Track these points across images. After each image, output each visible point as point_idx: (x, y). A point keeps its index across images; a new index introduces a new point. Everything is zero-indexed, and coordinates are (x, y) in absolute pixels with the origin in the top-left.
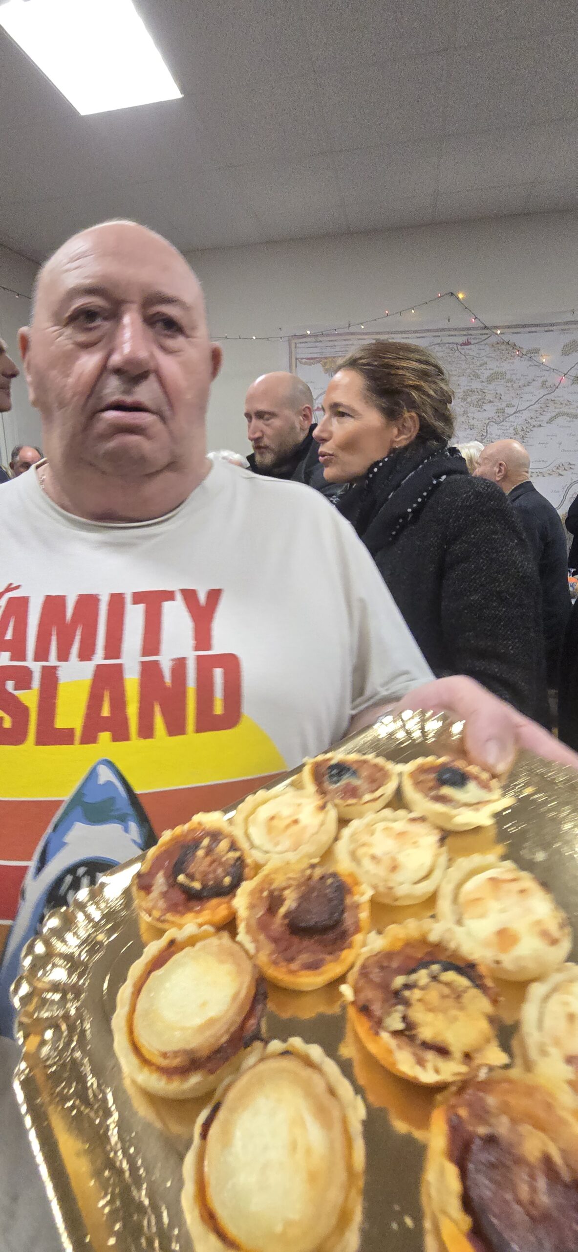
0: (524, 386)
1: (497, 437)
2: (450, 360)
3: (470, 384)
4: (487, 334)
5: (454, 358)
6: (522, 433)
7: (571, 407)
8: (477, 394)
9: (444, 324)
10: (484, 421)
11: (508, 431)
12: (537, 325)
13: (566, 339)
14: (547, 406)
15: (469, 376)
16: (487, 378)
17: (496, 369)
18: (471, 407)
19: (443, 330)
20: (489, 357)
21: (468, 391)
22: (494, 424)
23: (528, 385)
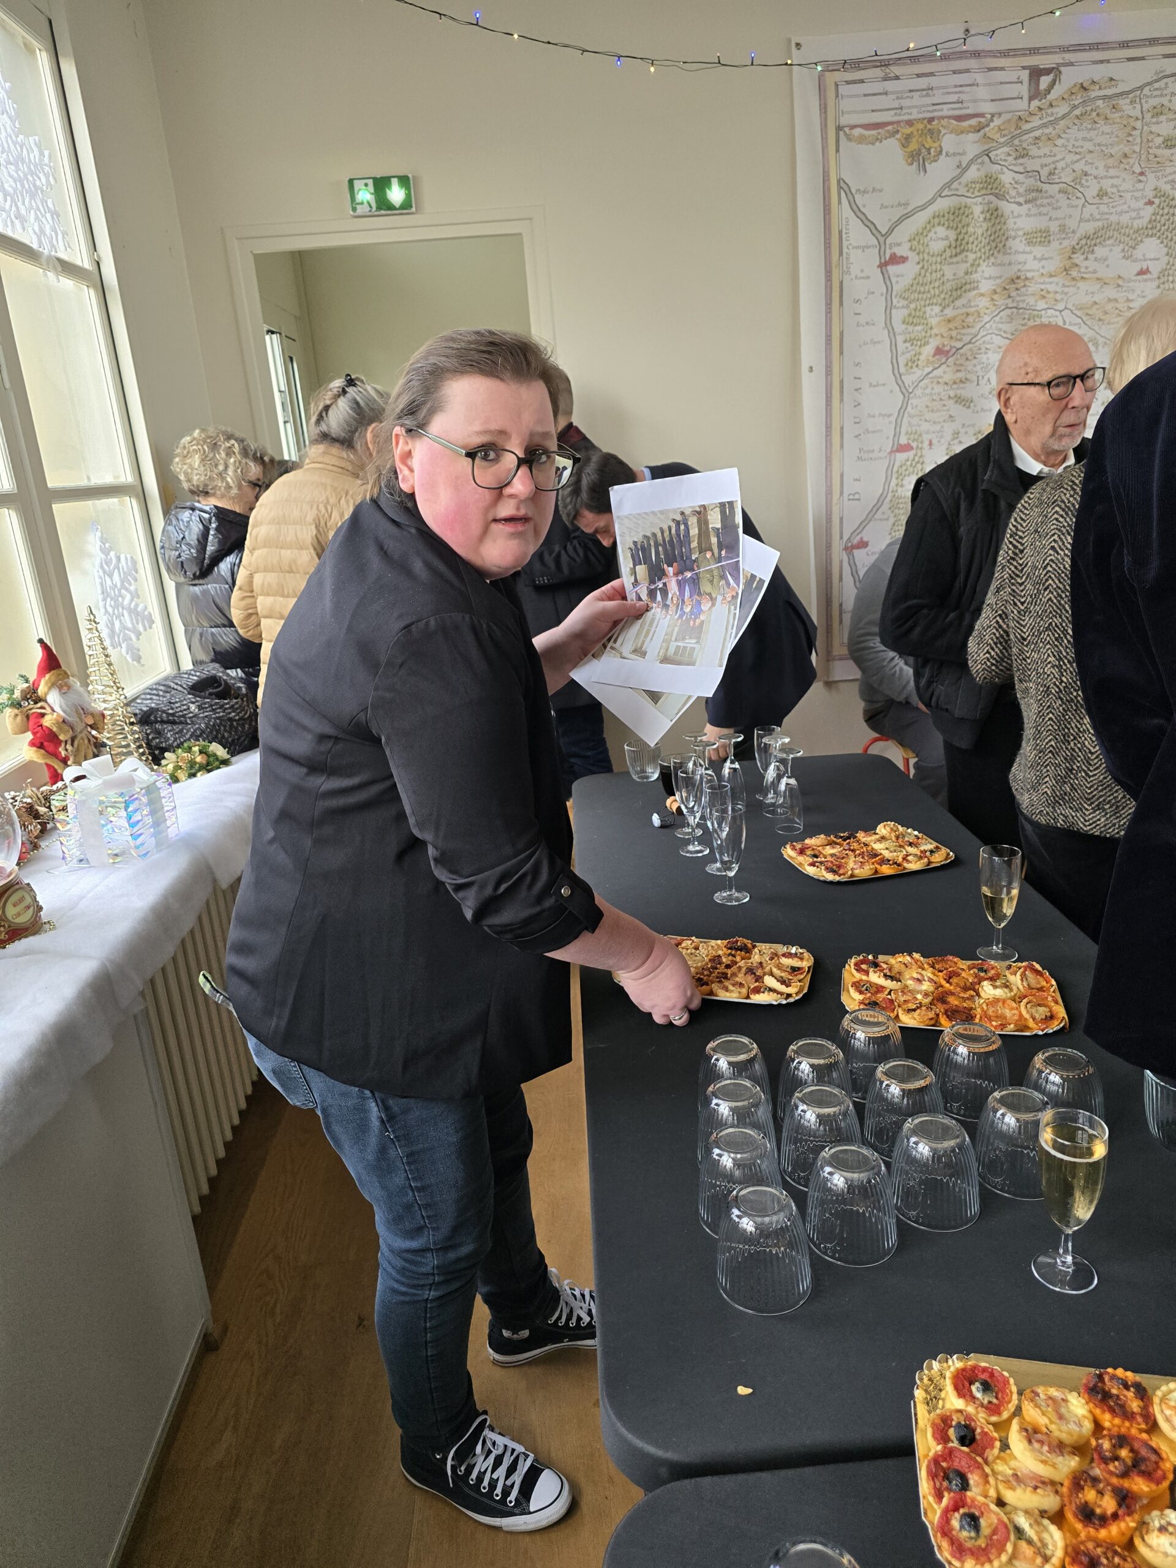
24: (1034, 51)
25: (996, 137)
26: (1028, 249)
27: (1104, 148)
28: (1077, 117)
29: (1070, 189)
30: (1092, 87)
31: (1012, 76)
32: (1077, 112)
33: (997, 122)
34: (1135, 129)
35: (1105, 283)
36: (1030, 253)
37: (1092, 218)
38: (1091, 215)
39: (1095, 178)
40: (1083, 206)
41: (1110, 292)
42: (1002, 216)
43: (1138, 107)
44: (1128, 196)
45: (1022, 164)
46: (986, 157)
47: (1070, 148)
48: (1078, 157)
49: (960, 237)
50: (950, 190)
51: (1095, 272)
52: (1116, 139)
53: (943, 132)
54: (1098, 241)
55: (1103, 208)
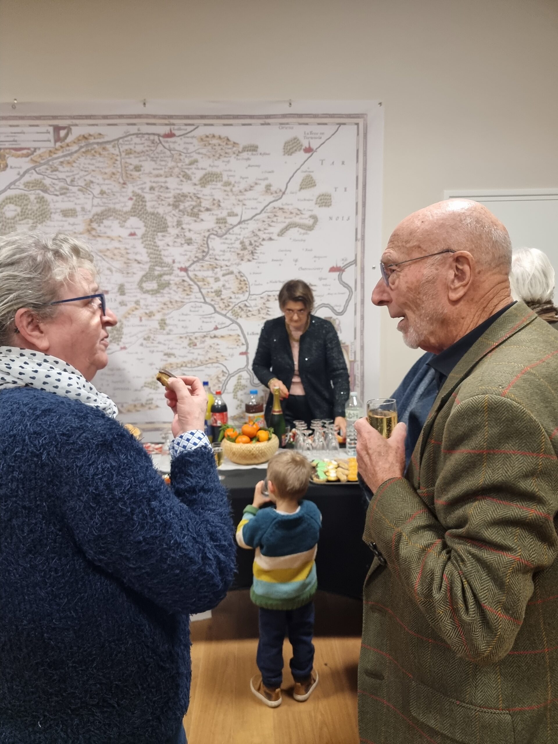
0: (246, 190)
1: (221, 253)
2: (152, 155)
3: (180, 187)
4: (193, 125)
5: (157, 153)
6: (250, 248)
7: (303, 216)
8: (190, 199)
9: (139, 110)
10: (203, 234)
11: (234, 245)
12: (251, 117)
13: (288, 134)
14: (275, 216)
15: (178, 177)
16: (201, 179)
17: (210, 169)
18: (185, 216)
19: (139, 116)
20: (199, 153)
21: (180, 196)
22: (215, 237)
23: (250, 190)
24: (55, 118)
25: (39, 160)
26: (64, 219)
27: (101, 169)
28: (84, 152)
29: (84, 190)
30: (90, 137)
31: (44, 129)
32: (83, 150)
33: (38, 152)
34: (116, 160)
35: (113, 240)
36: (66, 221)
37: (98, 205)
38: (98, 203)
39: (98, 184)
40: (93, 199)
41: (116, 244)
42: (47, 201)
43: (117, 150)
44: (118, 195)
45: (56, 175)
46: (33, 171)
47: (81, 168)
48: (86, 173)
49: (24, 211)
50: (15, 185)
51: (105, 233)
52: (106, 165)
53: (7, 156)
54: (105, 217)
55: (104, 200)
